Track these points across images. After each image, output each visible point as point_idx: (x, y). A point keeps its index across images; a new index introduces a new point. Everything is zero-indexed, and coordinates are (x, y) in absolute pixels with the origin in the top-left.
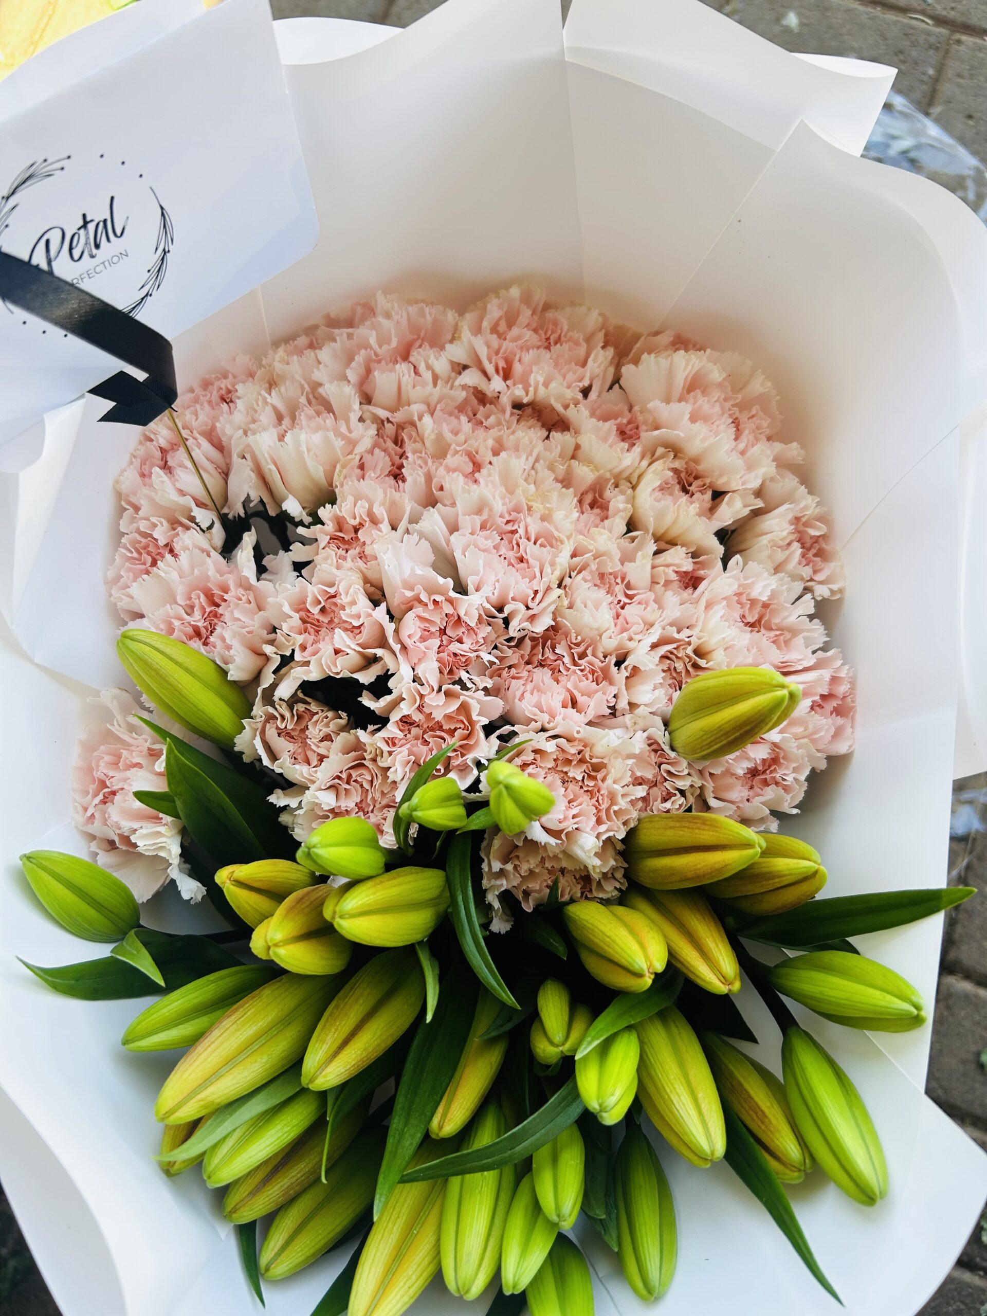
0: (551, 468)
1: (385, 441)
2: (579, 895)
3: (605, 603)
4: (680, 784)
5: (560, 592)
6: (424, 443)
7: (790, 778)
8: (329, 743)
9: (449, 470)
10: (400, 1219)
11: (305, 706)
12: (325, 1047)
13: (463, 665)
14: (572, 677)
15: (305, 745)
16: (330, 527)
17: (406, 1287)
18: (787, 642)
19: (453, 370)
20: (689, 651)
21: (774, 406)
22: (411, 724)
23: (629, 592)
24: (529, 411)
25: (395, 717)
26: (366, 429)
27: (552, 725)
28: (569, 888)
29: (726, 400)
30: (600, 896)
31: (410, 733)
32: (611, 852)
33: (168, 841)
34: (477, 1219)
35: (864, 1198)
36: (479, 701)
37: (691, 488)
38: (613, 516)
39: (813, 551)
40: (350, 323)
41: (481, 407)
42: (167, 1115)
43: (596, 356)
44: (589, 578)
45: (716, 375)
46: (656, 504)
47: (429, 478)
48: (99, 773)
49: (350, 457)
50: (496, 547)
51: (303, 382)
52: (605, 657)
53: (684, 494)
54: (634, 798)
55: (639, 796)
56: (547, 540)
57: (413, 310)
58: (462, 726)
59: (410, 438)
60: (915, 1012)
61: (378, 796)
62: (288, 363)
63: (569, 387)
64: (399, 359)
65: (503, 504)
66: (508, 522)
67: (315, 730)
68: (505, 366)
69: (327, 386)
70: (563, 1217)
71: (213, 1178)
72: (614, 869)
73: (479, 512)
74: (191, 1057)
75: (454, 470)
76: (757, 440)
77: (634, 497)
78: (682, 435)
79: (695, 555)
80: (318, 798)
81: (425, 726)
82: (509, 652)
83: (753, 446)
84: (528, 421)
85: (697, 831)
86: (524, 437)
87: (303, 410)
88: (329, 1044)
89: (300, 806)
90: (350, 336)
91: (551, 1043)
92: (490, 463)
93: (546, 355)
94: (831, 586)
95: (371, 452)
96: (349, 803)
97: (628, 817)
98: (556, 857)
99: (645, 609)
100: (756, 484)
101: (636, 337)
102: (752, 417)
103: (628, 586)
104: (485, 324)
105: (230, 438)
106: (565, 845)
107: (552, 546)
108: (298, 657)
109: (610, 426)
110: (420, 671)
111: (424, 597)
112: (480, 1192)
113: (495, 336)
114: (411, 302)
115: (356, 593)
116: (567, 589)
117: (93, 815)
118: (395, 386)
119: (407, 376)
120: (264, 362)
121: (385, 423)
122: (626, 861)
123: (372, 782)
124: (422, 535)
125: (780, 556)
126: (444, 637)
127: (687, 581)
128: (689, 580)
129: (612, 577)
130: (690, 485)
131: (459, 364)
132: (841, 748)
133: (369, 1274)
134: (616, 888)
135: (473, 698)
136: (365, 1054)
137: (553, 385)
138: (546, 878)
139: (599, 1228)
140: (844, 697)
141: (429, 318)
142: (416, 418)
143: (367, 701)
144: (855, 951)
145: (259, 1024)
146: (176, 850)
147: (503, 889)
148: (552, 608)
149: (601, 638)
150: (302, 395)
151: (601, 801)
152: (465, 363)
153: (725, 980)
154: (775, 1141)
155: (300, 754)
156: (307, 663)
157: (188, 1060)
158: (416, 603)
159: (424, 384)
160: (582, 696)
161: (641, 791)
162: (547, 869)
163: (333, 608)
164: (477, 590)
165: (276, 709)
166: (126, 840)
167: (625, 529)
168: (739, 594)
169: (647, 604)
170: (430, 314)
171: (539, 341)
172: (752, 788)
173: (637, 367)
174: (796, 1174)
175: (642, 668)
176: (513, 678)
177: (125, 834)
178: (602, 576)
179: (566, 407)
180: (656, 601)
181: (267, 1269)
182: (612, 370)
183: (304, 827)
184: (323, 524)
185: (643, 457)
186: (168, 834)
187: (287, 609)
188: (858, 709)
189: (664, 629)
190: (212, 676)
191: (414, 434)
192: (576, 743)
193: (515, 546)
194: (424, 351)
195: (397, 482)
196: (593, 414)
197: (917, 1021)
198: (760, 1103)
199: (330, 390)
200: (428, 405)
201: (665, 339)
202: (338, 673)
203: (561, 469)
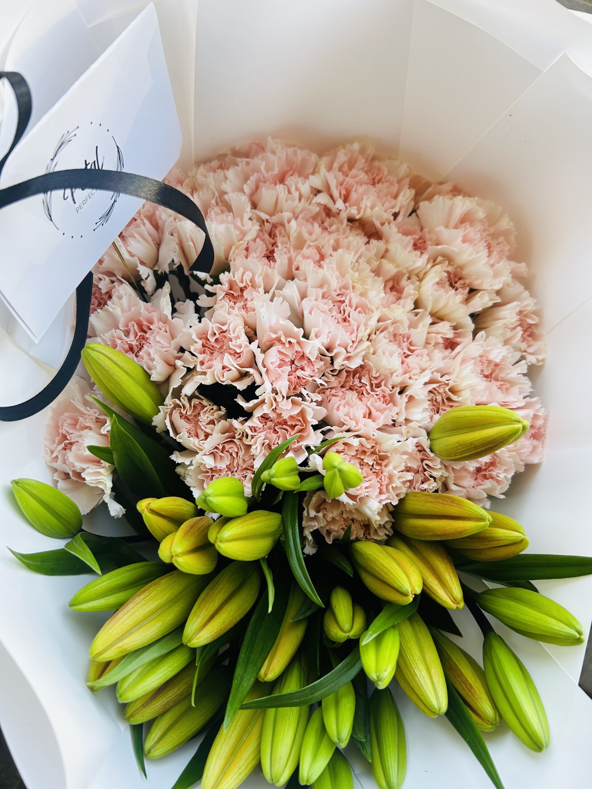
0: (368, 262)
1: (264, 234)
2: (362, 536)
3: (396, 354)
4: (434, 474)
5: (368, 343)
6: (289, 238)
7: (502, 476)
8: (213, 426)
9: (304, 257)
10: (236, 730)
11: (199, 401)
12: (199, 620)
13: (303, 384)
14: (371, 399)
15: (196, 424)
16: (226, 286)
17: (238, 773)
18: (507, 389)
19: (312, 192)
20: (447, 389)
21: (513, 238)
22: (267, 419)
23: (412, 348)
24: (357, 224)
25: (258, 413)
26: (253, 225)
27: (357, 428)
28: (356, 532)
29: (484, 230)
30: (376, 538)
31: (266, 424)
32: (386, 512)
33: (105, 478)
34: (287, 736)
35: (535, 747)
36: (313, 409)
37: (456, 285)
38: (406, 298)
39: (528, 333)
40: (247, 155)
41: (328, 219)
42: (97, 656)
43: (405, 193)
44: (387, 336)
45: (481, 214)
46: (435, 293)
47: (290, 261)
48: (63, 430)
49: (241, 242)
50: (330, 310)
51: (214, 190)
52: (393, 388)
53: (451, 288)
54: (405, 480)
55: (408, 479)
56: (363, 309)
57: (290, 151)
58: (300, 424)
59: (280, 234)
60: (578, 636)
61: (241, 462)
62: (206, 177)
63: (386, 211)
64: (277, 182)
65: (338, 283)
66: (338, 295)
67: (204, 417)
68: (345, 194)
69: (230, 194)
70: (342, 740)
71: (123, 697)
72: (387, 522)
73: (321, 286)
74: (114, 620)
75: (308, 258)
76: (501, 259)
77: (420, 287)
78: (456, 250)
79: (455, 328)
80: (203, 460)
81: (276, 421)
82: (333, 379)
83: (498, 262)
84: (356, 231)
85: (448, 506)
86: (354, 241)
87: (213, 209)
88: (202, 618)
89: (191, 464)
90: (248, 163)
91: (342, 630)
92: (331, 255)
93: (372, 189)
94: (537, 357)
95: (254, 240)
96: (222, 465)
97: (400, 491)
98: (350, 512)
99: (421, 360)
100: (498, 287)
101: (428, 185)
102: (498, 244)
103: (411, 344)
104: (336, 165)
105: (165, 222)
106: (358, 505)
107: (365, 313)
108: (199, 369)
109: (409, 240)
110: (277, 386)
111: (283, 339)
112: (289, 719)
113: (341, 174)
114: (290, 146)
115: (240, 331)
116: (372, 342)
117: (57, 457)
118: (275, 199)
119: (283, 193)
120: (190, 174)
121: (265, 222)
122: (393, 518)
123: (237, 453)
124: (285, 299)
125: (509, 334)
126: (293, 365)
127: (447, 344)
128: (449, 344)
129: (401, 337)
130: (456, 283)
131: (315, 189)
132: (535, 460)
133: (215, 763)
134: (386, 534)
135: (310, 407)
136: (223, 626)
137: (377, 209)
138: (342, 523)
139: (359, 746)
140: (539, 428)
141: (300, 157)
142: (286, 221)
143: (240, 401)
144: (536, 590)
145: (158, 602)
146: (110, 485)
147: (315, 528)
148: (363, 353)
149: (392, 375)
150: (213, 198)
151: (383, 480)
152: (320, 189)
153: (455, 601)
154: (478, 704)
155: (193, 431)
156: (204, 373)
157: (112, 622)
158: (276, 342)
159: (293, 200)
160: (377, 411)
161: (409, 476)
162: (344, 518)
163: (223, 339)
164: (317, 336)
165: (180, 401)
166: (78, 475)
167: (413, 306)
168: (481, 356)
169: (422, 356)
170: (301, 154)
171: (369, 180)
172: (476, 479)
173: (430, 203)
174: (490, 726)
175: (416, 398)
176: (333, 395)
177: (77, 471)
178: (395, 335)
179: (383, 224)
180: (428, 355)
181: (149, 752)
182: (413, 203)
183: (193, 477)
184: (221, 284)
185: (428, 262)
186: (106, 474)
187: (194, 337)
188: (547, 436)
189: (432, 374)
190: (141, 376)
191: (283, 232)
192: (371, 441)
193: (342, 312)
194: (295, 178)
195: (269, 261)
196: (399, 232)
197: (578, 641)
198: (469, 679)
199: (233, 197)
200: (294, 214)
201: (447, 187)
202: (223, 382)
203: (375, 264)
